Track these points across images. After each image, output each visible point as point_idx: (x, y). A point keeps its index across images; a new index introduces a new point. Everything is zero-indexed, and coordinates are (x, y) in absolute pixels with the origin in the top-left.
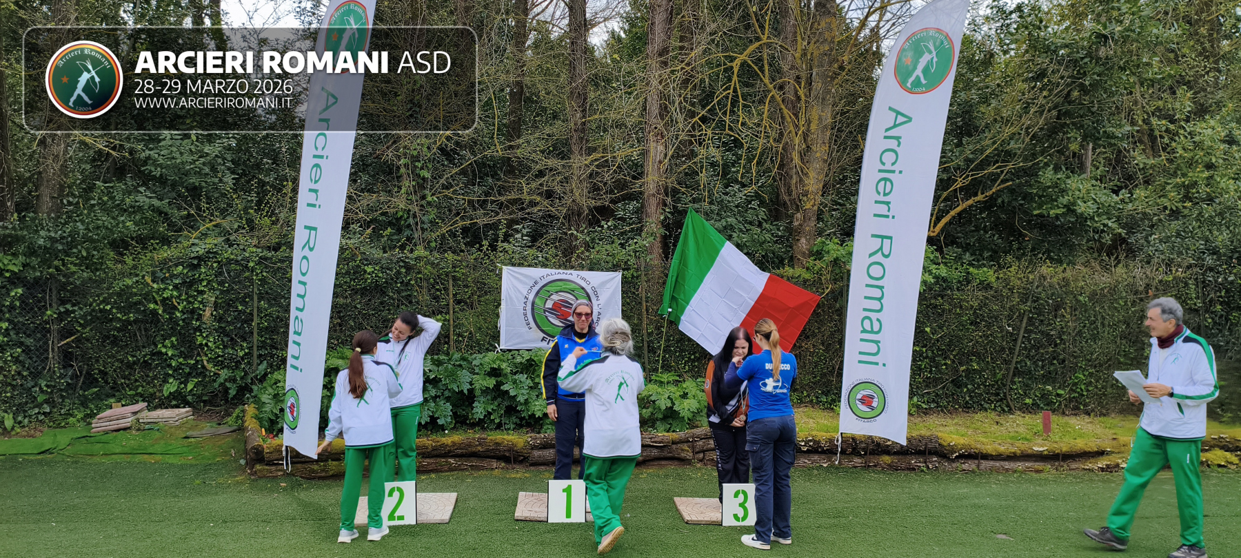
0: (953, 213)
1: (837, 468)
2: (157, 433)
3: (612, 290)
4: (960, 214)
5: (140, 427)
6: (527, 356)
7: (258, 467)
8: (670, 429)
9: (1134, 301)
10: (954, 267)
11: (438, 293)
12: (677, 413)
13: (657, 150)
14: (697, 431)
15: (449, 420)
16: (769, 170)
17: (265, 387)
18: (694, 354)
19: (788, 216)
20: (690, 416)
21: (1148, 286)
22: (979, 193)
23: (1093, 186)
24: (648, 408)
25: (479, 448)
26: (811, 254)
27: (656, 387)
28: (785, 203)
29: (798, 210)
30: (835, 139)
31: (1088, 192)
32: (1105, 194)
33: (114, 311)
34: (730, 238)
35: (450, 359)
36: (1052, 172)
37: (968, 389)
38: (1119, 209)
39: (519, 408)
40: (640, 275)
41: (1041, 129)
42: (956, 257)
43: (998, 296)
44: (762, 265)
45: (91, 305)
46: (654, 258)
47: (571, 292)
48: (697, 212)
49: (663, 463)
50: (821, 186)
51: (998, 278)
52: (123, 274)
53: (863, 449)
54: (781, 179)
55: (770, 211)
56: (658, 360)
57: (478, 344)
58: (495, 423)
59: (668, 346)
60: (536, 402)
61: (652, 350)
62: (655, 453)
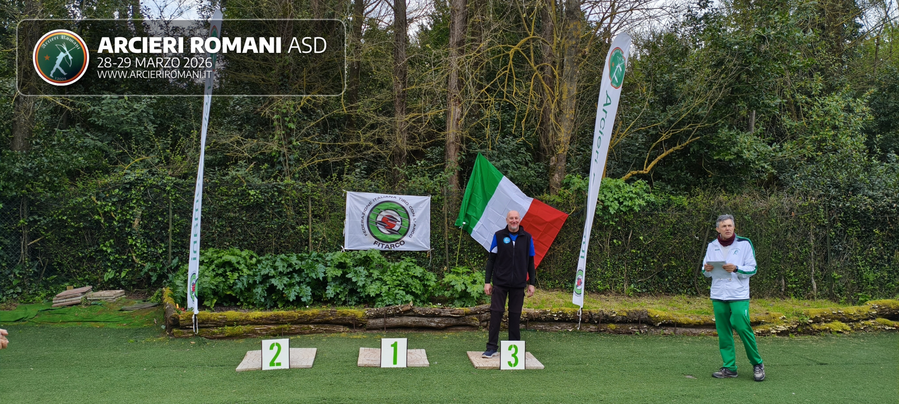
0: (659, 158)
1: (578, 332)
2: (100, 307)
3: (423, 209)
4: (664, 158)
5: (88, 303)
6: (364, 254)
7: (175, 330)
8: (464, 305)
9: (782, 220)
10: (660, 195)
11: (301, 210)
12: (469, 294)
13: (455, 111)
14: (483, 307)
15: (309, 298)
16: (533, 126)
17: (178, 275)
18: (480, 254)
19: (546, 159)
20: (478, 296)
21: (791, 209)
22: (678, 144)
23: (755, 140)
24: (448, 291)
25: (331, 318)
26: (562, 185)
27: (454, 276)
28: (544, 149)
29: (553, 155)
30: (579, 105)
31: (751, 144)
32: (763, 146)
33: (69, 220)
34: (506, 174)
35: (310, 256)
36: (727, 130)
37: (668, 279)
38: (773, 156)
39: (359, 290)
40: (443, 199)
41: (720, 100)
42: (661, 188)
43: (689, 216)
44: (528, 192)
45: (52, 216)
46: (453, 187)
47: (395, 210)
48: (483, 155)
49: (459, 328)
50: (569, 138)
51: (690, 203)
52: (76, 195)
53: (597, 319)
54: (541, 133)
55: (533, 155)
56: (456, 258)
57: (329, 246)
58: (341, 301)
59: (462, 248)
60: (371, 287)
61: (451, 251)
62: (454, 321)
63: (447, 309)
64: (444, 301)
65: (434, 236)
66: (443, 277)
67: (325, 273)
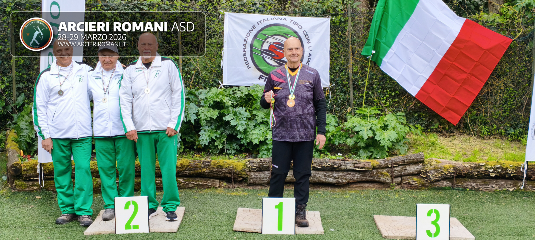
1: (522, 192)
6: (245, 91)
7: (17, 182)
8: (371, 156)
12: (378, 142)
14: (396, 159)
17: (23, 116)
18: (394, 91)
20: (390, 145)
24: (352, 138)
25: (204, 170)
27: (360, 119)
39: (239, 136)
40: (347, 21)
46: (360, 5)
49: (365, 185)
56: (362, 97)
57: (204, 81)
58: (218, 149)
59: (371, 84)
60: (254, 132)
61: (357, 88)
62: (358, 177)
63: (349, 161)
64: (347, 151)
65: (335, 69)
66: (346, 121)
67: (197, 115)
